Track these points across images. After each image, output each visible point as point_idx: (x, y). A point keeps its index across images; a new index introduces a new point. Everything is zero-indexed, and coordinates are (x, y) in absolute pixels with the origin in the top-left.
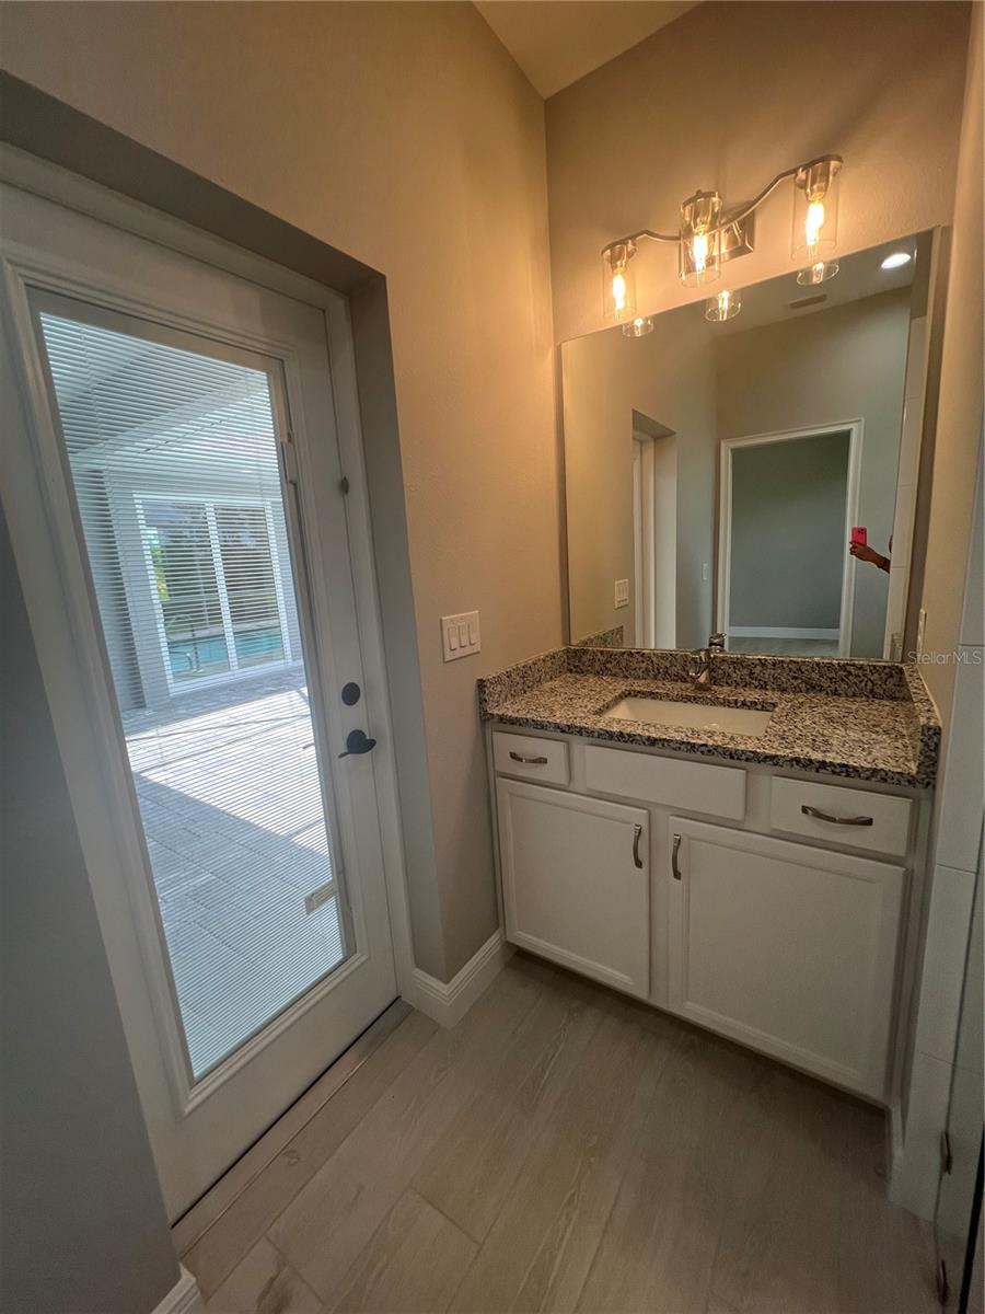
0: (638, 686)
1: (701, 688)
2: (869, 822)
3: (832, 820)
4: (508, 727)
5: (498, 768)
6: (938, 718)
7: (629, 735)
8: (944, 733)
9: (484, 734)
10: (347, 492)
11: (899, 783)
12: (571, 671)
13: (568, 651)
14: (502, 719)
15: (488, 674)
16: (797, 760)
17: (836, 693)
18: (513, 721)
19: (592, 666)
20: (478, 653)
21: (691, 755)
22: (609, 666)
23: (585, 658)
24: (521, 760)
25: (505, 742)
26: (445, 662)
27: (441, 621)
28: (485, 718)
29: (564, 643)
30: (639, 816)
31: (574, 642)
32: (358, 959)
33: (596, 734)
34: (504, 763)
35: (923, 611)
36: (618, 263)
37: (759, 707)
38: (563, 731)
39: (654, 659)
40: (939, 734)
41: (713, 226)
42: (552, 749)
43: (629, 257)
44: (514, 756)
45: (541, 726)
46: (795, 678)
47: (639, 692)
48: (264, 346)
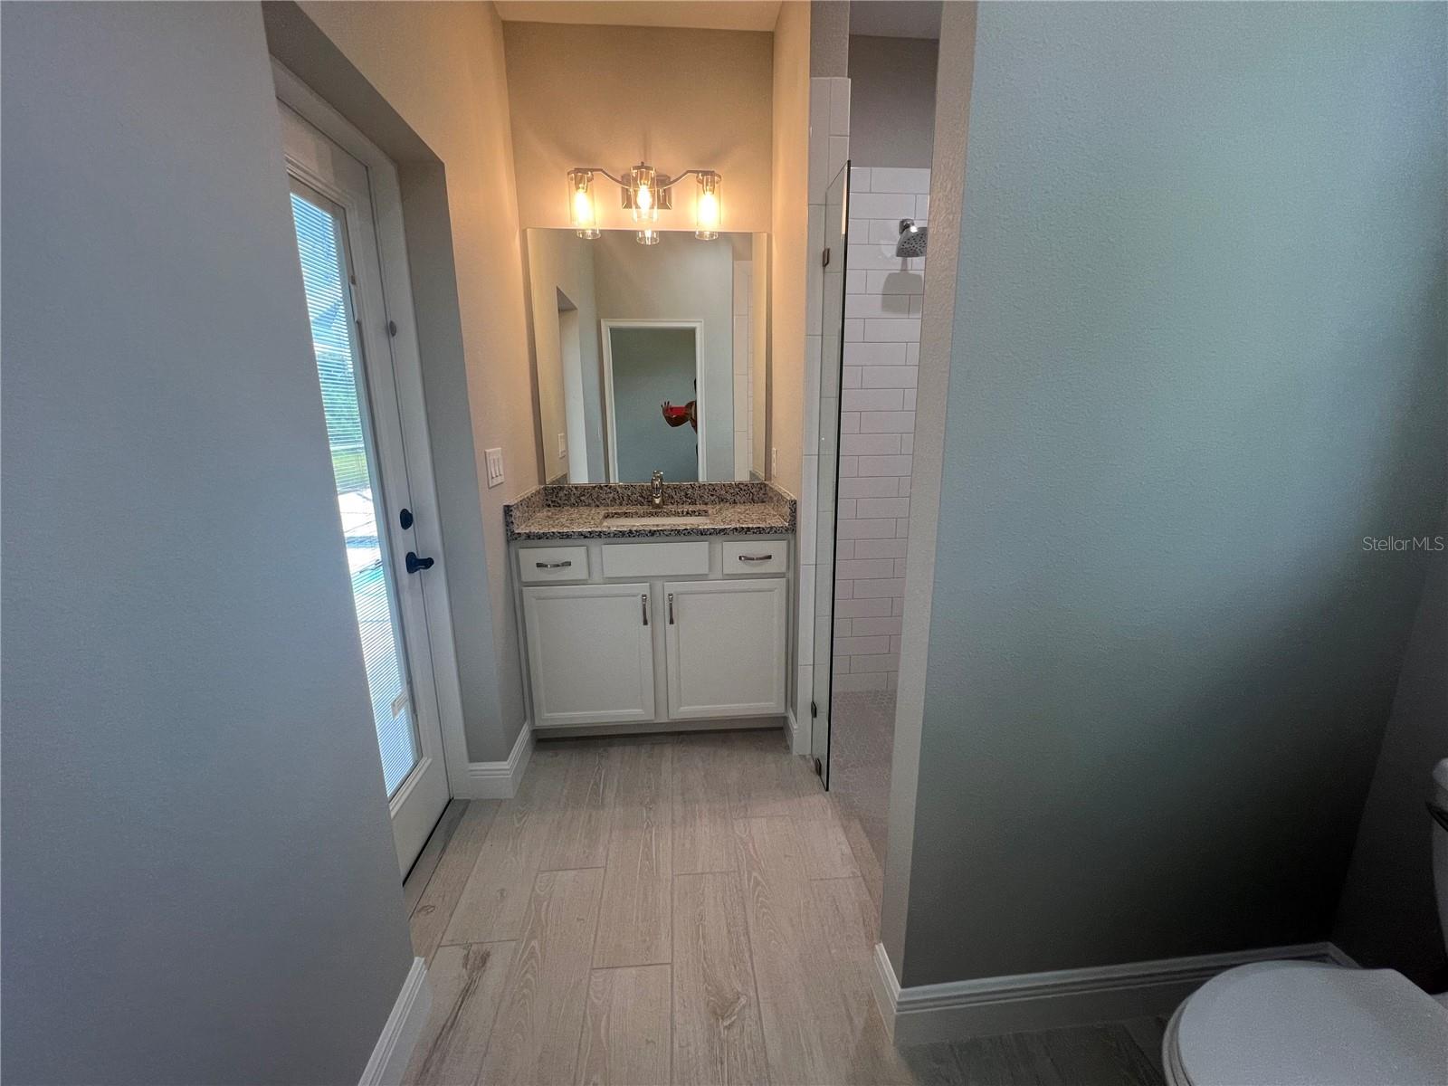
0: (612, 510)
1: (658, 506)
2: (770, 557)
3: (753, 559)
4: (536, 542)
5: (524, 578)
6: (794, 497)
7: (636, 531)
8: (798, 503)
9: (509, 551)
10: (393, 335)
11: (782, 532)
12: (549, 506)
13: (545, 489)
14: (529, 536)
15: (511, 502)
16: (736, 529)
17: (735, 502)
18: (540, 536)
19: (569, 499)
20: (502, 483)
21: (678, 538)
22: (582, 498)
23: (561, 494)
24: (546, 566)
25: (530, 556)
26: (490, 488)
27: (485, 452)
28: (512, 537)
29: (540, 483)
30: (643, 588)
31: (548, 480)
32: (426, 762)
33: (612, 535)
34: (530, 574)
35: (774, 449)
36: (581, 185)
37: (697, 514)
38: (585, 537)
39: (619, 490)
40: (795, 503)
41: (652, 184)
42: (575, 553)
43: (588, 181)
44: (539, 565)
45: (567, 536)
46: (712, 495)
47: (616, 513)
48: (336, 195)
